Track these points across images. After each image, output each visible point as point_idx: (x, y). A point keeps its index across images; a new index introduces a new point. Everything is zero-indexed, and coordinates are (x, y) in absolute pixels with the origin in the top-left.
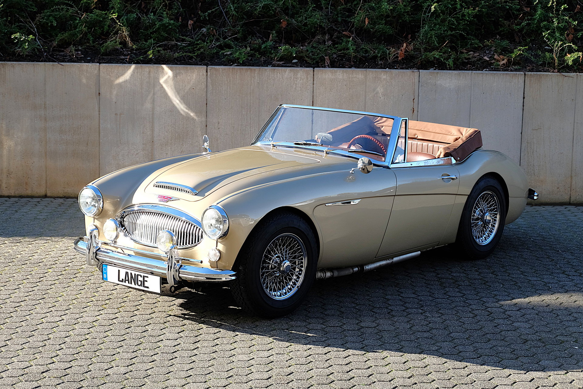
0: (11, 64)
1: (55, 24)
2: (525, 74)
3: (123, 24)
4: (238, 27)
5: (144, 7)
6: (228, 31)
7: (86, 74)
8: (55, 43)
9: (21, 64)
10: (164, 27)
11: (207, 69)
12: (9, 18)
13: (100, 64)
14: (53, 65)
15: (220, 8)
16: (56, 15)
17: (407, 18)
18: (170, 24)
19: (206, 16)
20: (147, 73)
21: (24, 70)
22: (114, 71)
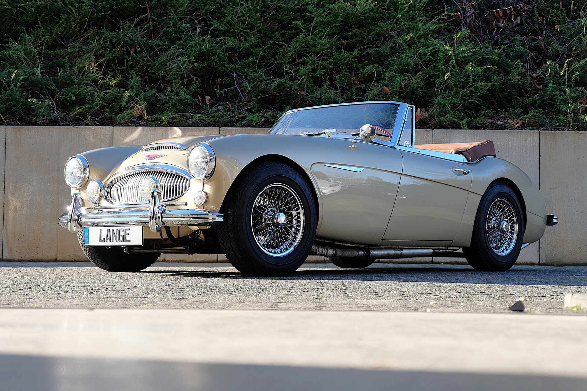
0: (27, 128)
1: (73, 99)
2: (540, 132)
3: (140, 99)
4: (253, 102)
5: (163, 88)
6: (244, 105)
7: (100, 137)
8: (72, 115)
9: (36, 128)
10: (181, 101)
11: (220, 131)
12: (31, 95)
13: (113, 127)
14: (68, 128)
15: (236, 88)
16: (75, 92)
17: (420, 92)
18: (186, 99)
19: (223, 93)
20: (160, 135)
21: (40, 133)
22: (127, 133)
